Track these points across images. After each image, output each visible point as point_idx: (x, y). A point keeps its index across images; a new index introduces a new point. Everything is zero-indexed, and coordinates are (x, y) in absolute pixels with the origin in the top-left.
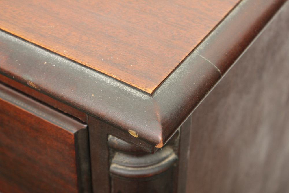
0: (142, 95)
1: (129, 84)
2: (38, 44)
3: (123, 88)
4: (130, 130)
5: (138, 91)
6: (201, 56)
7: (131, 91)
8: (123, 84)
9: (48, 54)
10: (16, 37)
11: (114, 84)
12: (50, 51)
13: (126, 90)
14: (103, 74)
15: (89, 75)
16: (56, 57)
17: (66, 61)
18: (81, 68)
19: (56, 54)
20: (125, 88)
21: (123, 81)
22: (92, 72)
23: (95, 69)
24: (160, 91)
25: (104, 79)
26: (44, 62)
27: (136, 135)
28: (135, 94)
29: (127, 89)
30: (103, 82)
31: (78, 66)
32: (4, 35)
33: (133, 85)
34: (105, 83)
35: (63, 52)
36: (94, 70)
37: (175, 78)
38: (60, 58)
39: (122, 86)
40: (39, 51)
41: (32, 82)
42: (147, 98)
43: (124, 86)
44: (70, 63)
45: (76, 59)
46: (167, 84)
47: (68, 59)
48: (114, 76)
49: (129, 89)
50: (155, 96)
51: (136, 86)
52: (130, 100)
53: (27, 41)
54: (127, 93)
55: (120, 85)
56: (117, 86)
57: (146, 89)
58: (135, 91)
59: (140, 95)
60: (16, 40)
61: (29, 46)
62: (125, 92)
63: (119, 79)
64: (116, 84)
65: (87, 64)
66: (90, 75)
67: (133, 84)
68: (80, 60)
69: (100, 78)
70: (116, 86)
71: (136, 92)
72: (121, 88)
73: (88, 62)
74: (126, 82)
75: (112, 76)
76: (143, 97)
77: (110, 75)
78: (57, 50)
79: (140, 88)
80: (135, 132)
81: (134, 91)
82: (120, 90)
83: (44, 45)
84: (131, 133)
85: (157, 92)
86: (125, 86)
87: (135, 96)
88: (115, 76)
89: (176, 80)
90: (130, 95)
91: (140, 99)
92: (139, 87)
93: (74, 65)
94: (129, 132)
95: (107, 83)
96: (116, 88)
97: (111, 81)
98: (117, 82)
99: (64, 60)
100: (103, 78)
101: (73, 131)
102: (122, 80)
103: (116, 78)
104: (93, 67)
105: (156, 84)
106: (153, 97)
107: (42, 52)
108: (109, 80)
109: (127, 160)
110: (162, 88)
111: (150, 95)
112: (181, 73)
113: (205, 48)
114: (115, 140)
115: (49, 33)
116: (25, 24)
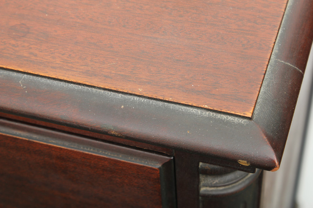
0: (241, 120)
1: (224, 111)
2: (107, 88)
3: (218, 117)
4: (239, 160)
5: (235, 117)
6: (279, 60)
7: (227, 118)
8: (216, 112)
9: (121, 96)
10: (79, 84)
11: (206, 115)
12: (123, 93)
13: (222, 119)
14: (192, 106)
15: (175, 110)
16: (132, 98)
17: (144, 100)
18: (164, 104)
19: (131, 94)
20: (219, 116)
21: (217, 109)
22: (177, 106)
23: (181, 103)
24: (257, 111)
25: (194, 111)
26: (121, 106)
27: (248, 163)
28: (233, 120)
29: (223, 117)
30: (193, 114)
31: (161, 103)
32: (64, 85)
33: (229, 112)
34: (196, 115)
35: (139, 90)
36: (179, 104)
37: (265, 93)
38: (136, 98)
39: (216, 115)
40: (110, 95)
41: (114, 131)
42: (247, 122)
43: (218, 114)
44: (150, 102)
45: (156, 96)
46: (260, 101)
47: (146, 98)
48: (204, 106)
49: (224, 117)
50: (254, 118)
51: (233, 113)
52: (230, 128)
53: (94, 87)
54: (224, 121)
55: (213, 114)
56: (211, 116)
57: (244, 114)
58: (232, 118)
59: (239, 121)
60: (79, 87)
61: (96, 91)
62: (221, 121)
63: (212, 109)
64: (208, 114)
65: (170, 99)
66: (177, 110)
67: (229, 110)
68: (161, 96)
69: (188, 111)
70: (209, 116)
71: (234, 119)
72: (216, 117)
73: (171, 97)
74: (221, 111)
75: (202, 107)
76: (242, 122)
77: (200, 106)
78: (131, 90)
79: (237, 114)
80: (246, 162)
81: (230, 118)
82: (215, 120)
83: (115, 88)
84: (241, 163)
85: (255, 113)
86: (220, 114)
87: (233, 122)
88: (206, 106)
89: (267, 94)
90: (227, 123)
91: (240, 124)
92: (236, 112)
93: (155, 103)
94: (239, 162)
95: (199, 115)
96: (210, 118)
97: (202, 112)
98: (209, 111)
99: (142, 100)
100: (192, 111)
101: (157, 166)
102: (215, 109)
103: (207, 108)
104: (178, 100)
105: (252, 105)
106: (253, 120)
107: (114, 95)
108: (199, 111)
109: (217, 180)
110: (258, 107)
111: (250, 119)
112: (268, 85)
113: (279, 50)
114: (207, 166)
115: (113, 72)
116: (83, 67)
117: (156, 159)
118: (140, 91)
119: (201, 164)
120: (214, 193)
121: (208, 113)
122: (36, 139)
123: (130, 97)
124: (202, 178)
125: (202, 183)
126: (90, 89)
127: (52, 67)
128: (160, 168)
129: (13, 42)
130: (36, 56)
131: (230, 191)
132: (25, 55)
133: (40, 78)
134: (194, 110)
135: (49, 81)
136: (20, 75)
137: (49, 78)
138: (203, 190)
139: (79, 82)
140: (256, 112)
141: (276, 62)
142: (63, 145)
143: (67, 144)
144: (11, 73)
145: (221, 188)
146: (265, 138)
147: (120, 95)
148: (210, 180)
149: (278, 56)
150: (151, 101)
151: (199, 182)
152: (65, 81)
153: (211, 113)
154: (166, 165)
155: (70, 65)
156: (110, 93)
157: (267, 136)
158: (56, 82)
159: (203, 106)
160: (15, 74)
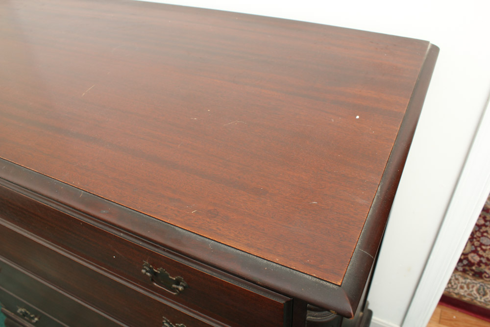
0: (334, 286)
1: (325, 279)
6: (360, 249)
7: (326, 283)
12: (267, 260)
14: (306, 274)
16: (272, 263)
18: (290, 270)
19: (272, 262)
20: (322, 282)
22: (298, 272)
26: (265, 268)
29: (324, 283)
31: (288, 269)
36: (299, 271)
38: (274, 264)
42: (338, 288)
46: (347, 275)
47: (280, 265)
57: (336, 283)
62: (323, 285)
63: (318, 277)
65: (294, 268)
72: (319, 282)
77: (311, 274)
78: (272, 259)
81: (328, 284)
87: (330, 287)
90: (326, 287)
91: (333, 288)
95: (310, 280)
96: (316, 283)
97: (312, 278)
99: (278, 266)
103: (315, 276)
105: (342, 278)
106: (341, 287)
108: (310, 277)
109: (317, 314)
110: (345, 279)
111: (339, 286)
112: (352, 265)
113: (361, 243)
114: (312, 307)
115: (263, 246)
116: (245, 241)
117: (283, 298)
118: (277, 260)
119: (308, 305)
120: (321, 321)
121: (315, 279)
122: (215, 275)
123: (271, 263)
124: (308, 311)
125: (308, 314)
126: (248, 255)
127: (229, 239)
128: (284, 303)
129: (208, 220)
130: (220, 230)
131: (324, 320)
132: (214, 229)
133: (221, 244)
134: (308, 276)
135: (225, 246)
136: (210, 241)
137: (226, 245)
138: (308, 318)
139: (243, 250)
140: (344, 282)
141: (358, 250)
142: (230, 281)
143: (232, 281)
144: (205, 239)
145: (319, 318)
146: (347, 299)
147: (265, 261)
148: (313, 313)
149: (360, 247)
150: (283, 267)
151: (306, 314)
152: (235, 248)
153: (317, 280)
154: (288, 302)
155: (239, 238)
156: (260, 259)
157: (349, 297)
158: (229, 248)
159: (313, 275)
160: (207, 240)
